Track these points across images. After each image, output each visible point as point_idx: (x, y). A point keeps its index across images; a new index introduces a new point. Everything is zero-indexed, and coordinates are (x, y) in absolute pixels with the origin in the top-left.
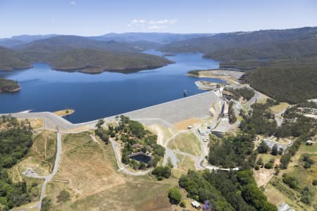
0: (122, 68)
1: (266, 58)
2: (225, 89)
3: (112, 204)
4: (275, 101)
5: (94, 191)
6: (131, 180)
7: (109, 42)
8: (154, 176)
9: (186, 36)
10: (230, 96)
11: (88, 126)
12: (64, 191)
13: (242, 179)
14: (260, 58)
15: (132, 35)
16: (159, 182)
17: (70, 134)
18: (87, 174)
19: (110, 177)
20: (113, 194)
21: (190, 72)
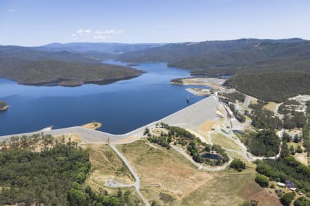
0: (100, 80)
1: (223, 66)
2: (219, 94)
3: (217, 196)
4: (264, 102)
5: (191, 189)
6: (217, 175)
7: (61, 53)
8: (233, 169)
9: (136, 46)
10: (226, 99)
11: (135, 136)
12: (161, 193)
13: (291, 162)
14: (219, 66)
15: (79, 45)
16: (240, 173)
17: (125, 144)
18: (172, 176)
19: (196, 175)
20: (211, 188)
21: (172, 81)
